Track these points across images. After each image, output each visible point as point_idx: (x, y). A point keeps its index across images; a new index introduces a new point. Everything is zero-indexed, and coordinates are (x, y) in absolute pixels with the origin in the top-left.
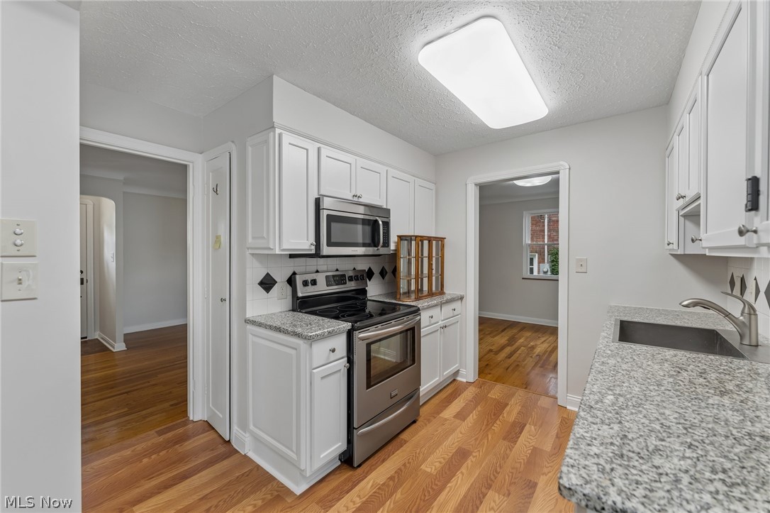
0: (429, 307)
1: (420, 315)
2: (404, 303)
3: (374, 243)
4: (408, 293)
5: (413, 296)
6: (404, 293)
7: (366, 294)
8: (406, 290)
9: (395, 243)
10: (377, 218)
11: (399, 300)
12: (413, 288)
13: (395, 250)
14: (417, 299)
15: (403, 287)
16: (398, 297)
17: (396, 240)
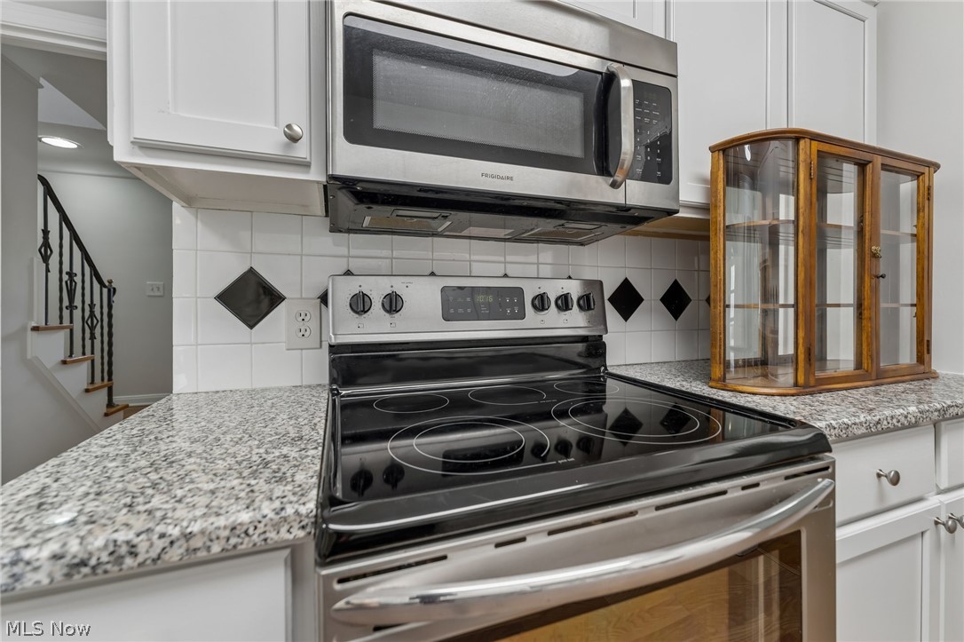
0: (878, 431)
1: (827, 470)
2: (741, 400)
3: (603, 159)
4: (763, 364)
5: (786, 376)
6: (747, 364)
7: (603, 355)
8: (755, 352)
9: (704, 181)
10: (616, 65)
11: (722, 384)
12: (786, 347)
13: (705, 208)
14: (807, 387)
15: (739, 340)
16: (717, 371)
17: (707, 171)
